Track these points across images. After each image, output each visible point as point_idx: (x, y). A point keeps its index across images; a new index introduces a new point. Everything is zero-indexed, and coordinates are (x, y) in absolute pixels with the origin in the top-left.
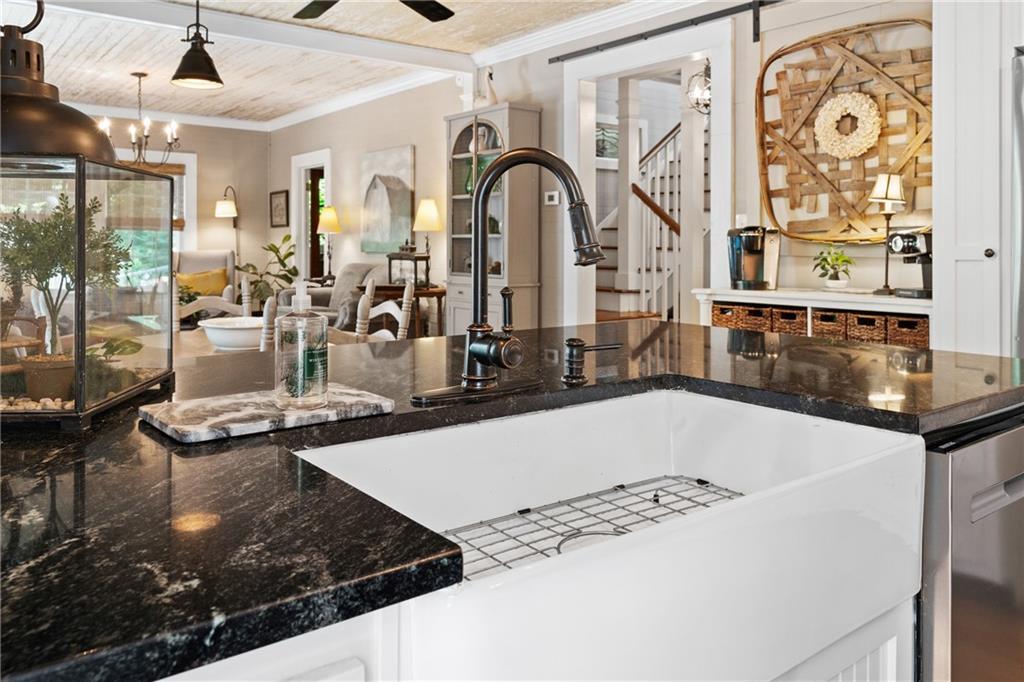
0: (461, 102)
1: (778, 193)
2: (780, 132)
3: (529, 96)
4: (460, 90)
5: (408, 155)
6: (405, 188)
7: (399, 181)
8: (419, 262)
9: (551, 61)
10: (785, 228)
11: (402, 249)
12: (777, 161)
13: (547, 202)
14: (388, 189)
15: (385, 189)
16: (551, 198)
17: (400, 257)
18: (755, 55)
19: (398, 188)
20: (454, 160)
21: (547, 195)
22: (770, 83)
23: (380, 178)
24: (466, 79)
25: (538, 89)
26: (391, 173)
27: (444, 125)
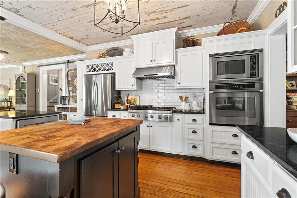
0: (20, 72)
1: (71, 91)
2: (71, 82)
3: (34, 72)
4: (20, 69)
5: (9, 81)
6: (8, 87)
7: (6, 86)
8: (8, 103)
9: (37, 66)
10: (71, 96)
11: (4, 100)
12: (70, 86)
13: (37, 91)
14: (4, 87)
15: (3, 88)
16: (38, 90)
17: (3, 101)
18: (68, 70)
19: (6, 87)
20: (16, 83)
21: (37, 90)
22: (69, 75)
23: (2, 85)
24: (21, 68)
25: (35, 71)
26: (4, 84)
27: (14, 76)
